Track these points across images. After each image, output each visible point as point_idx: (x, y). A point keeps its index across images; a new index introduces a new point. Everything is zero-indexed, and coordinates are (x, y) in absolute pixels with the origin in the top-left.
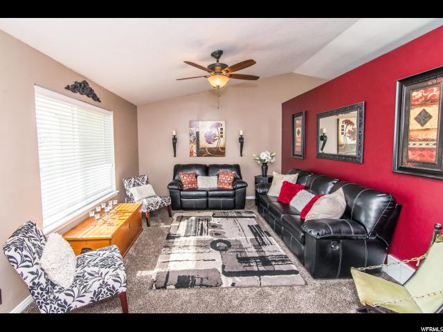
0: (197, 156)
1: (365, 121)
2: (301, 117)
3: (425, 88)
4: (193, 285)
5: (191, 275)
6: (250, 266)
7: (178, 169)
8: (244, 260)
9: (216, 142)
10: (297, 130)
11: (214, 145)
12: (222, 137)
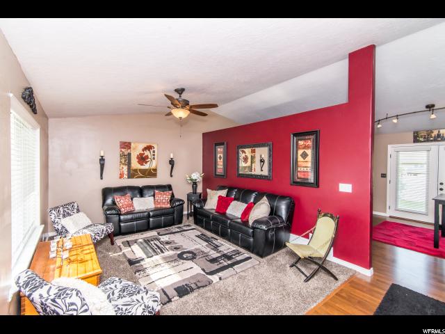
0: (128, 178)
1: (272, 155)
2: (223, 146)
3: (305, 140)
4: (192, 290)
5: (184, 284)
6: (220, 263)
7: (106, 192)
8: (213, 261)
9: (149, 163)
10: (219, 156)
11: (146, 166)
12: (154, 159)
